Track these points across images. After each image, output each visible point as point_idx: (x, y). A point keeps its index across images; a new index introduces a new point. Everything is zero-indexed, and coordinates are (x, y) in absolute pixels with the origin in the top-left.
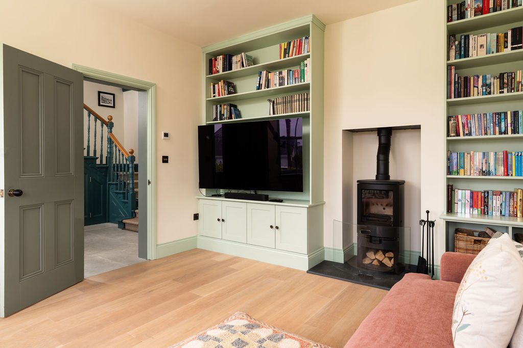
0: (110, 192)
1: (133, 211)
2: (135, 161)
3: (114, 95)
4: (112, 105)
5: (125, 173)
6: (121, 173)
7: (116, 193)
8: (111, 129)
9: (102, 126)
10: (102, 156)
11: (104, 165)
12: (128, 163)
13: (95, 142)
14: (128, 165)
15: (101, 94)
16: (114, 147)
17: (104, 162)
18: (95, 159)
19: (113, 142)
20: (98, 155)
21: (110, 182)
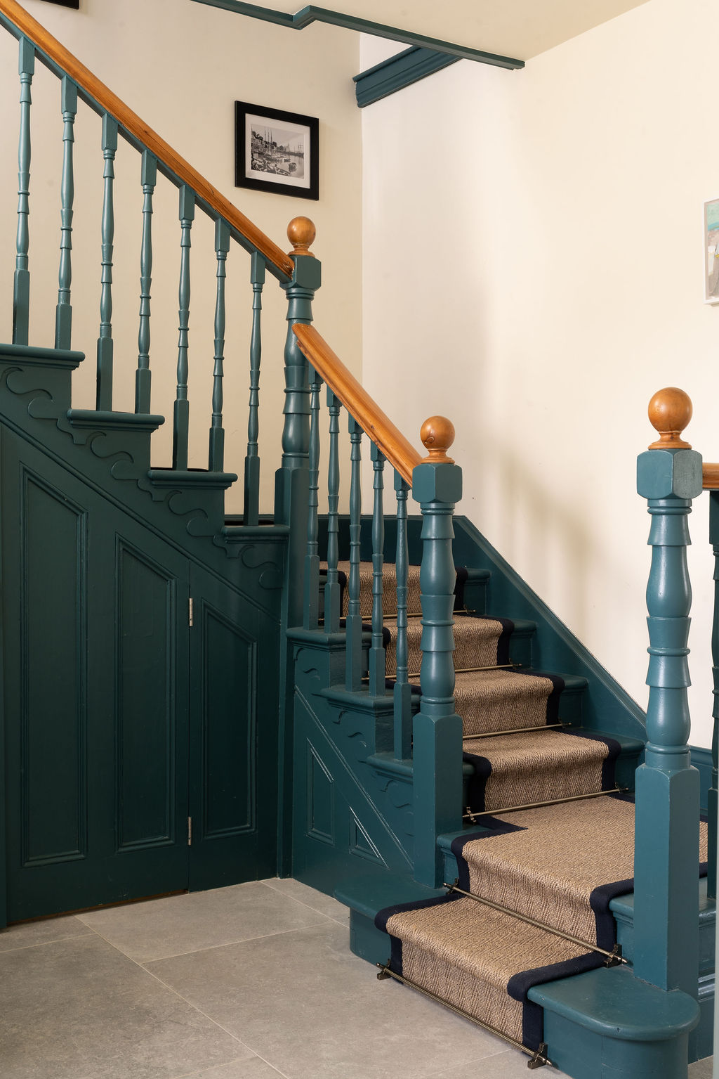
0: (299, 692)
1: (446, 841)
2: (458, 497)
3: (312, 124)
4: (305, 183)
5: (389, 571)
6: (366, 571)
7: (334, 702)
8: (306, 297)
9: (258, 282)
10: (252, 465)
11: (265, 520)
12: (414, 509)
13: (219, 377)
14: (415, 526)
15: (252, 121)
16: (324, 412)
17: (266, 505)
18: (216, 482)
19: (318, 380)
20: (234, 463)
21: (297, 631)
